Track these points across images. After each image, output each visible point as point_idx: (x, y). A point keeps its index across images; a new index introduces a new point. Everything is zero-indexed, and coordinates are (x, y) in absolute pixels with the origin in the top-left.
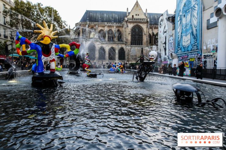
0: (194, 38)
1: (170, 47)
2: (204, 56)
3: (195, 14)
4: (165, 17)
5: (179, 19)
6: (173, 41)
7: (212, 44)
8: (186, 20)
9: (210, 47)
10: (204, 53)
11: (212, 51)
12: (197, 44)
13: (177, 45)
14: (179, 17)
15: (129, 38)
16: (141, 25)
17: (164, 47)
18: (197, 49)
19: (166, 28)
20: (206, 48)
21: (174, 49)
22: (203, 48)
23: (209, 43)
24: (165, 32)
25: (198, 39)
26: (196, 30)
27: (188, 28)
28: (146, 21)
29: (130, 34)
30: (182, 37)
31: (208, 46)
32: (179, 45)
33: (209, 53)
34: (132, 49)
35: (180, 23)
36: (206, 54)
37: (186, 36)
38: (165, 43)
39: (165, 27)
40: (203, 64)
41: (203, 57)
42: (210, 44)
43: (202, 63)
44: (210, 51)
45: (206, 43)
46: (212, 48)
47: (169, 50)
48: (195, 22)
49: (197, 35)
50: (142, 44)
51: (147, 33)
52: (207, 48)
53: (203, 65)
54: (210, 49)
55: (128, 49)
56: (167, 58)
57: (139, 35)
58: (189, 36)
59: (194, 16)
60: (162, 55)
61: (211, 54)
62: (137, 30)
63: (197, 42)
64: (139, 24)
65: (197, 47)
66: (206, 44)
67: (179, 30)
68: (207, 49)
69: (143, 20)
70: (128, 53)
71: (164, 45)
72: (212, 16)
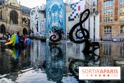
0: (61, 24)
1: (41, 27)
3: (61, 13)
4: (36, 10)
5: (48, 13)
6: (44, 24)
8: (55, 15)
13: (47, 27)
14: (49, 12)
15: (9, 18)
16: (17, 11)
17: (36, 27)
19: (38, 16)
21: (45, 28)
22: (66, 29)
24: (37, 18)
25: (63, 25)
26: (62, 20)
27: (56, 19)
28: (20, 9)
29: (9, 16)
30: (51, 23)
32: (49, 26)
34: (11, 26)
35: (50, 15)
36: (68, 32)
37: (55, 22)
38: (37, 25)
39: (36, 16)
40: (67, 37)
41: (66, 33)
42: (70, 28)
47: (41, 29)
48: (61, 17)
49: (62, 23)
50: (17, 24)
51: (21, 17)
55: (8, 26)
56: (39, 33)
57: (16, 17)
58: (57, 23)
59: (60, 13)
60: (34, 31)
62: (14, 14)
64: (16, 10)
66: (68, 27)
67: (49, 19)
68: (69, 30)
69: (18, 8)
70: (8, 29)
71: (37, 26)
72: (71, 15)
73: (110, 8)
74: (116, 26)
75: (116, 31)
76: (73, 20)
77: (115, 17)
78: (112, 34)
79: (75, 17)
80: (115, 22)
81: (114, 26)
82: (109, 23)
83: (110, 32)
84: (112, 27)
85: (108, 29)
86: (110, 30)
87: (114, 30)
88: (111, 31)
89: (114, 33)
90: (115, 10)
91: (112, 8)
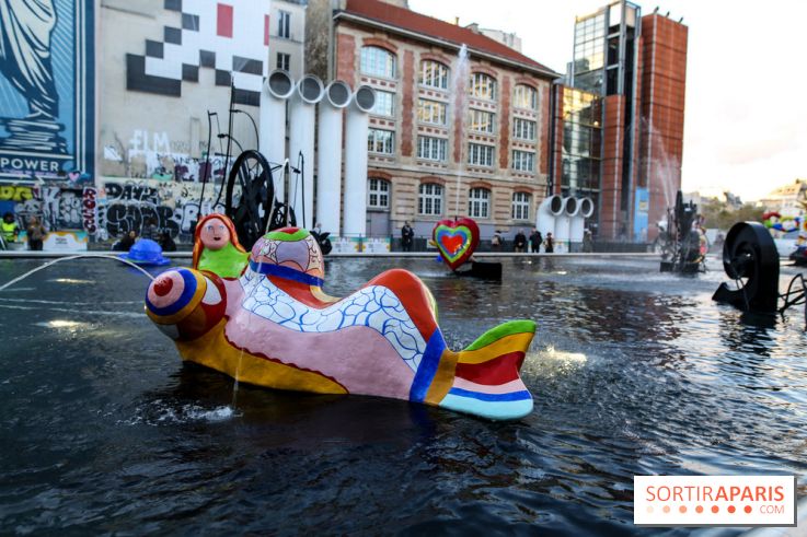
2: (109, 185)
7: (151, 147)
9: (144, 157)
10: (104, 175)
11: (156, 172)
12: (56, 127)
18: (55, 151)
20: (119, 158)
22: (102, 154)
23: (135, 142)
25: (64, 108)
26: (46, 62)
31: (132, 153)
33: (137, 181)
36: (122, 181)
40: (105, 217)
41: (100, 186)
42: (141, 147)
43: (96, 211)
44: (145, 172)
45: (120, 137)
46: (153, 163)
49: (50, 86)
52: (123, 156)
53: (106, 221)
54: (146, 167)
61: (153, 184)
63: (58, 120)
65: (58, 139)
66: (117, 139)
68: (124, 161)
72: (155, 49)
73: (387, 88)
74: (405, 181)
75: (405, 202)
76: (169, 88)
77: (403, 135)
78: (394, 217)
79: (191, 74)
80: (403, 158)
81: (401, 180)
82: (381, 159)
83: (381, 203)
84: (394, 180)
85: (376, 189)
86: (384, 193)
87: (400, 195)
88: (384, 200)
89: (401, 210)
90: (405, 105)
91: (393, 90)
